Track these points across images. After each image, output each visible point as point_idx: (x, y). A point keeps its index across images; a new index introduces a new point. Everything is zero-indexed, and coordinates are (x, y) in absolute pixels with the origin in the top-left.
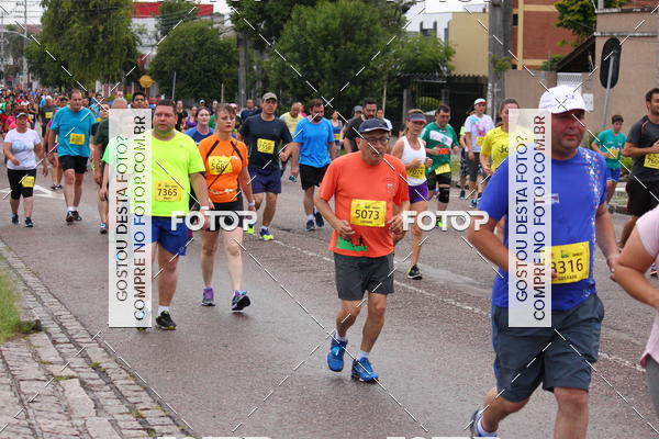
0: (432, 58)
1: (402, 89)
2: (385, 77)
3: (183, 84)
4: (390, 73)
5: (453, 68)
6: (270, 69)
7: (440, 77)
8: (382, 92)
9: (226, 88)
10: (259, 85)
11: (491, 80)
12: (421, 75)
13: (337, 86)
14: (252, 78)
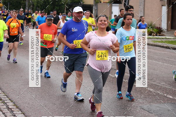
1: (70, 8)
3: (11, 6)
4: (67, 3)
5: (84, 2)
6: (35, 2)
8: (65, 8)
10: (32, 6)
11: (94, 5)
12: (75, 4)
13: (53, 7)
14: (30, 4)
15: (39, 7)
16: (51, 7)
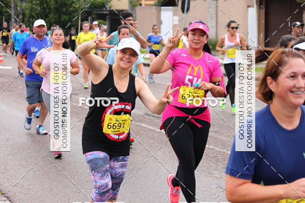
0: (101, 1)
1: (88, 17)
2: (80, 11)
5: (112, 6)
6: (26, 9)
7: (105, 11)
9: (5, 19)
10: (21, 16)
12: (97, 9)
13: (57, 16)
14: (17, 13)
15: (33, 17)
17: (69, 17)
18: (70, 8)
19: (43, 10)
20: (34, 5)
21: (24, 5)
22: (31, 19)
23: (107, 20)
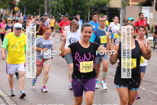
0: (104, 2)
2: (89, 8)
3: (27, 10)
4: (91, 7)
5: (110, 5)
6: (54, 5)
7: (106, 8)
8: (88, 12)
9: (41, 11)
10: (51, 10)
11: (121, 9)
12: (100, 7)
13: (75, 10)
14: (49, 8)
15: (59, 11)
16: (73, 11)
17: (83, 11)
18: (83, 5)
19: (65, 7)
20: (60, 3)
21: (53, 2)
22: (57, 12)
23: (107, 14)
